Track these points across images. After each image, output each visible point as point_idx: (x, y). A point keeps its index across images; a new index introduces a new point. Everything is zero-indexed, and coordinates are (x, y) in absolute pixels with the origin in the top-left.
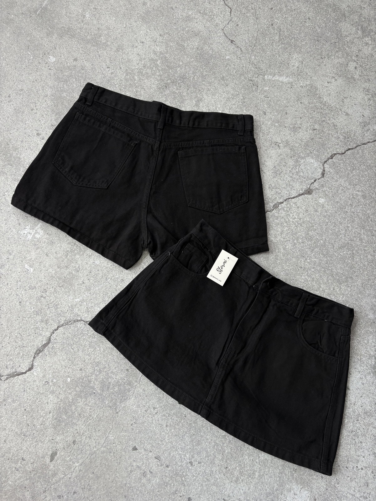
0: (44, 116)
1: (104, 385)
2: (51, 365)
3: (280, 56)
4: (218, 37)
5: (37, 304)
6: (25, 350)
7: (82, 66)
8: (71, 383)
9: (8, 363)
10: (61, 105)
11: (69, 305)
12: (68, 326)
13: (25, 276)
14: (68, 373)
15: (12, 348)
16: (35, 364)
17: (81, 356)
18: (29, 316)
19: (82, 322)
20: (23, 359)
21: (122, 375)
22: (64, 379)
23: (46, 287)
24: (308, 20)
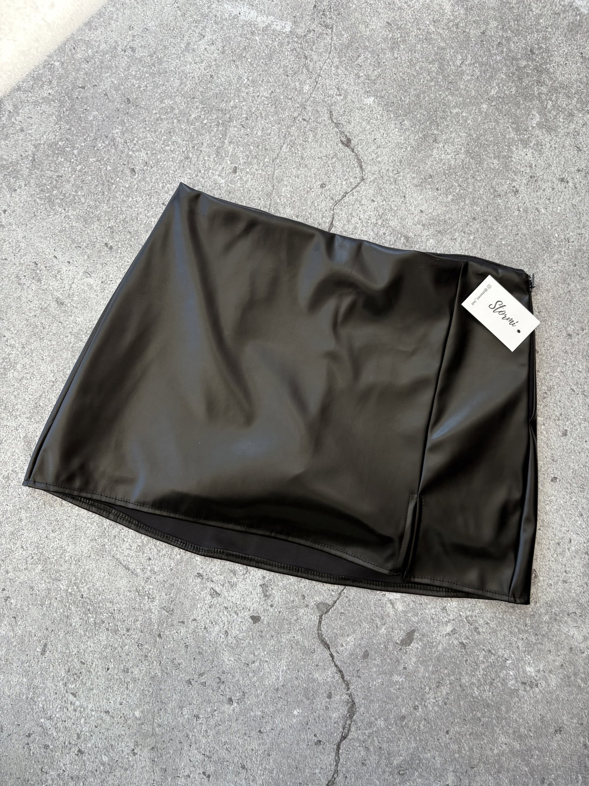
3: (240, 78)
4: (379, 162)
24: (137, 168)
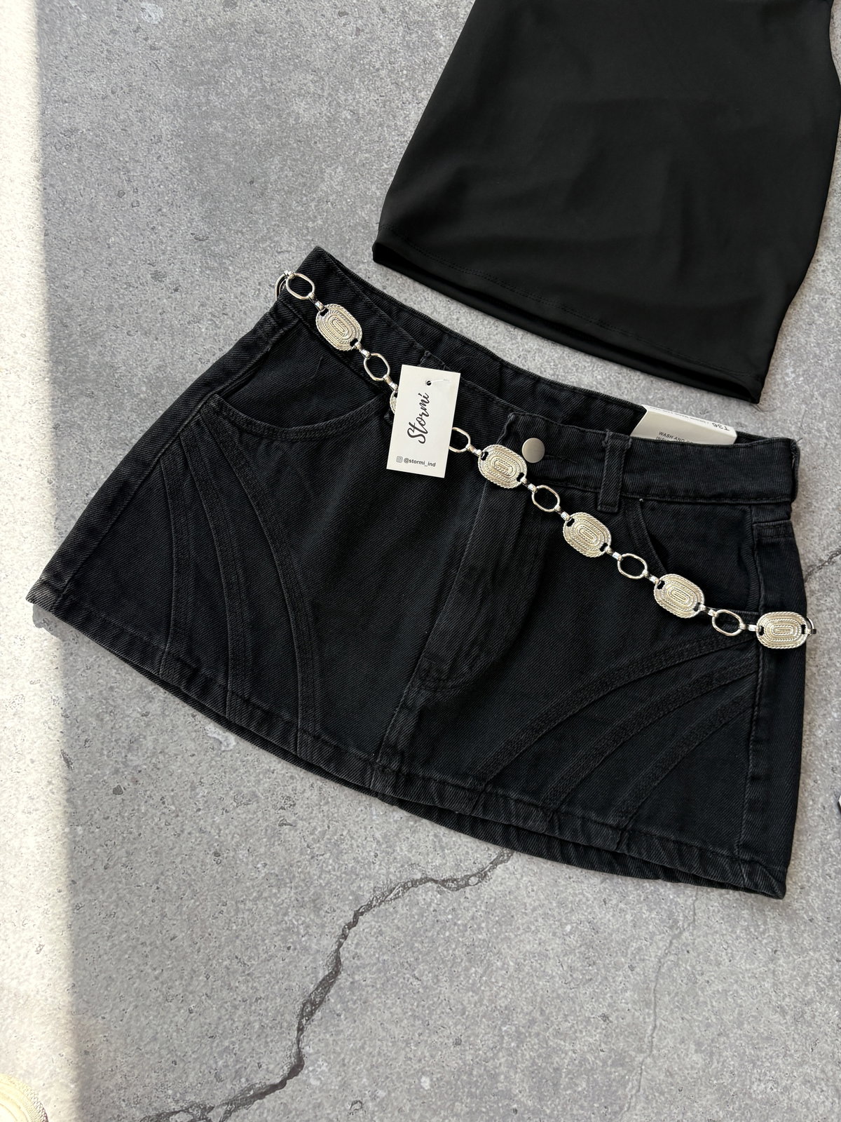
0: (164, 210)
1: (543, 1077)
2: (359, 1044)
5: (271, 850)
6: (266, 1010)
7: (254, 21)
8: (436, 1094)
9: (220, 1063)
10: (213, 164)
11: (378, 835)
12: (387, 906)
13: (214, 763)
14: (420, 1061)
15: (223, 1012)
16: (307, 1050)
17: (449, 998)
18: (254, 894)
19: (429, 884)
20: (264, 1040)
21: (591, 1036)
22: (411, 1084)
23: (290, 788)
